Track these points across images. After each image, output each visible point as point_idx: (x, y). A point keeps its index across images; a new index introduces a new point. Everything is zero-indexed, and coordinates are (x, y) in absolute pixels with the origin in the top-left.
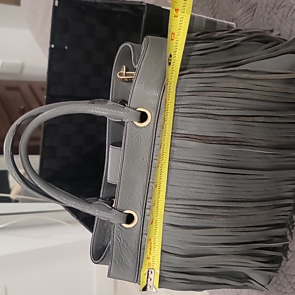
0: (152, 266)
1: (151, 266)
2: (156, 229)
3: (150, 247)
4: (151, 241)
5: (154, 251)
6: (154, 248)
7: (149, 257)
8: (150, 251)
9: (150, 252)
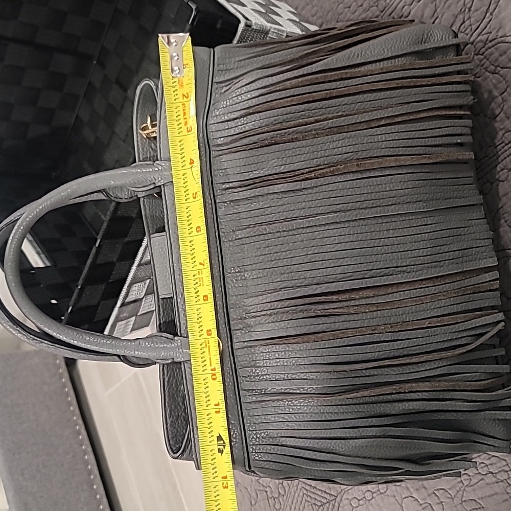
0: (175, 82)
1: (177, 82)
2: (181, 150)
3: (185, 117)
4: (187, 128)
5: (178, 110)
6: (179, 115)
7: (184, 97)
8: (184, 110)
9: (185, 107)
